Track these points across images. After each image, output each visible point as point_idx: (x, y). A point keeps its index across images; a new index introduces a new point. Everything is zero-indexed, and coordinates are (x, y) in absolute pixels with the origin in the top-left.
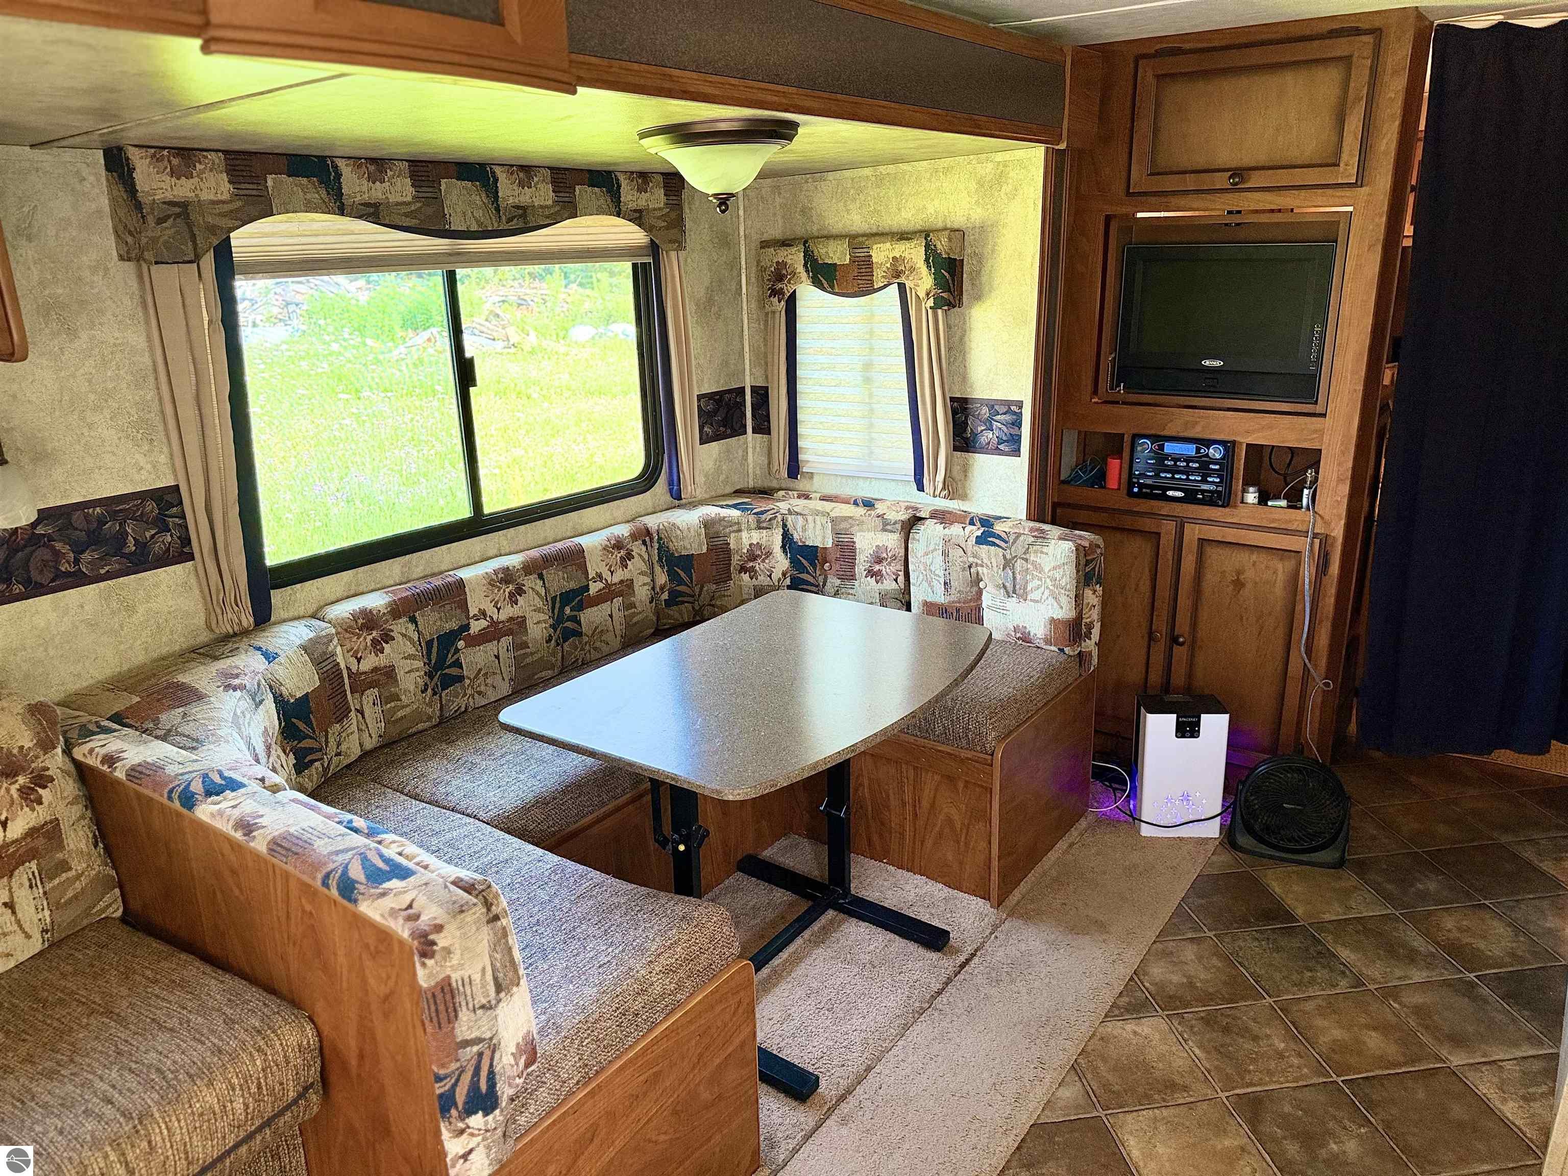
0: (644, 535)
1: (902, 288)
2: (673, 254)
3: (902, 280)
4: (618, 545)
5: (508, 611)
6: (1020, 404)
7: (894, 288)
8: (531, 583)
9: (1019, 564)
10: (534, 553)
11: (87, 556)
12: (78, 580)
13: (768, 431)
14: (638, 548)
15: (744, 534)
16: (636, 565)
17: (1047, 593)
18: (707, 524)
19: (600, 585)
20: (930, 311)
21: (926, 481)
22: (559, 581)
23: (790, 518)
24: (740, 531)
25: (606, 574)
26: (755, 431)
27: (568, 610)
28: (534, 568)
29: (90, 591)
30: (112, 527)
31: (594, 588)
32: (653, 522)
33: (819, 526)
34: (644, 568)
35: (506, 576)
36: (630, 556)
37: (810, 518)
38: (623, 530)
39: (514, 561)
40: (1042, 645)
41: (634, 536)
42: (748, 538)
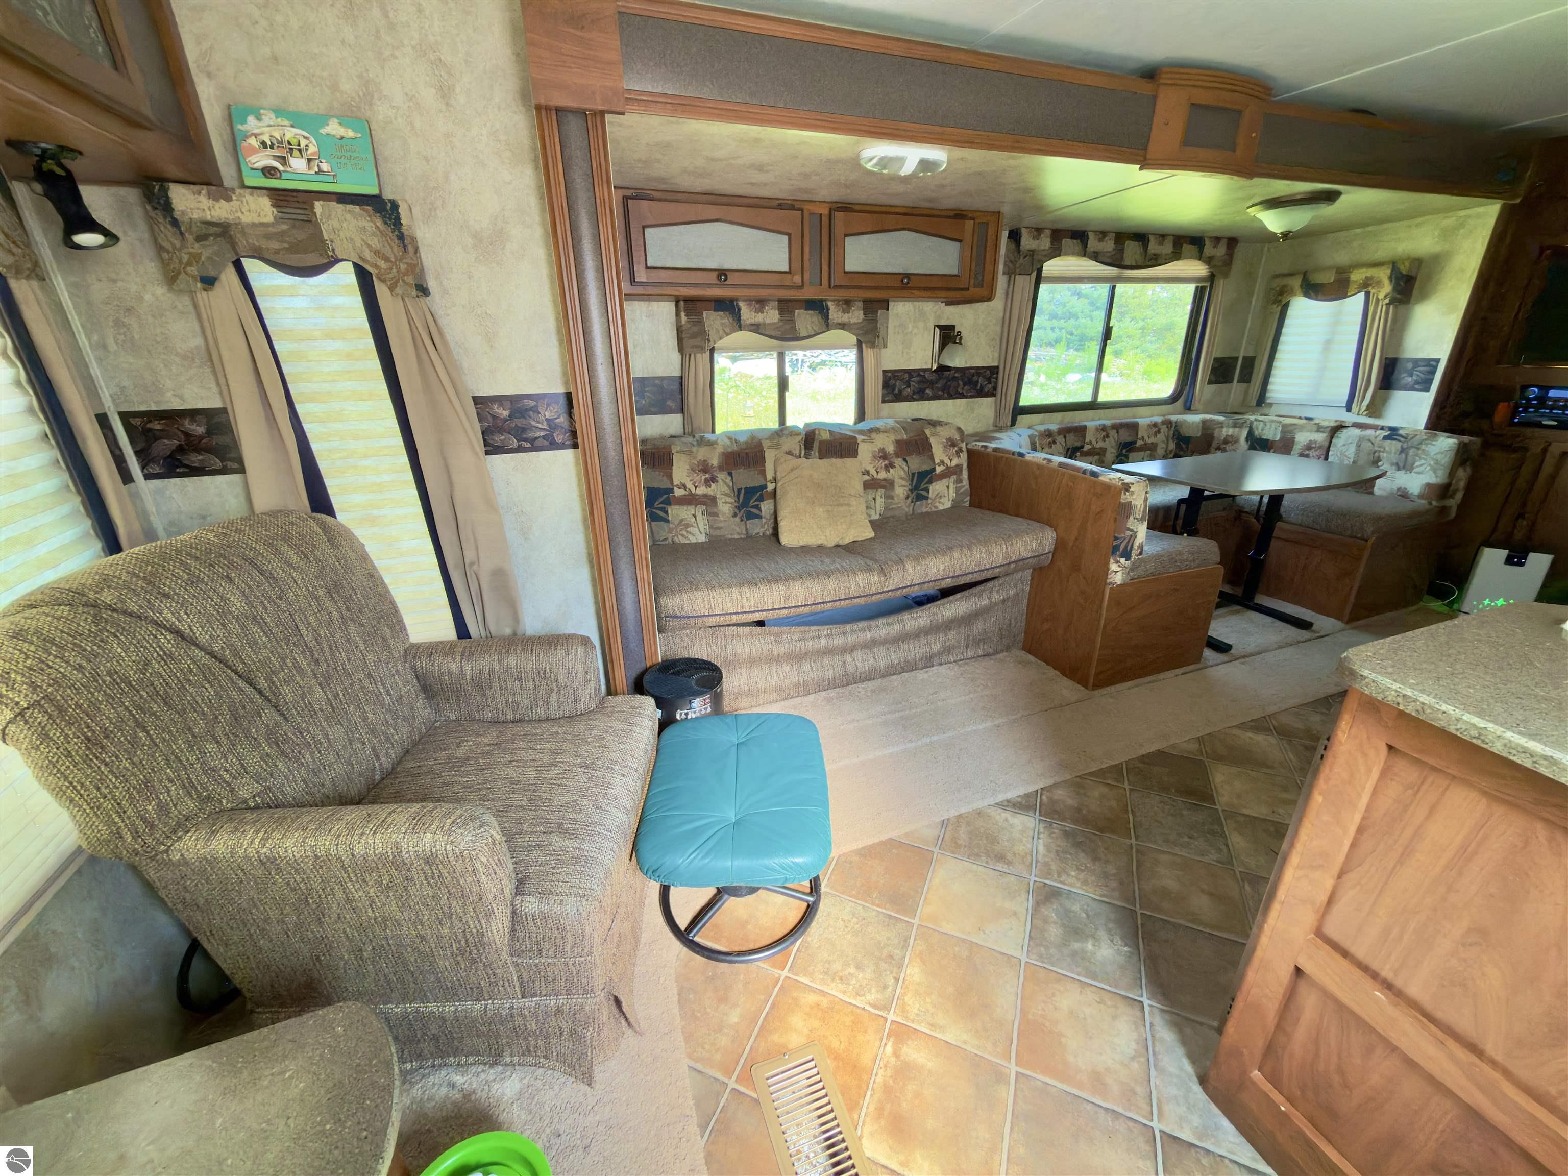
0: (1169, 423)
1: (1368, 295)
2: (1222, 281)
3: (1370, 289)
4: (1155, 425)
5: (1101, 444)
6: (1438, 361)
7: (1362, 296)
8: (1113, 433)
9: (1412, 452)
10: (1118, 421)
11: (966, 388)
12: (962, 396)
13: (1248, 381)
14: (1164, 429)
15: (1224, 430)
16: (1161, 437)
17: (1429, 468)
18: (1204, 422)
19: (1142, 442)
20: (1384, 307)
21: (1354, 406)
22: (1125, 436)
23: (1255, 423)
24: (1222, 427)
25: (1146, 438)
26: (1239, 382)
27: (1124, 451)
28: (1117, 427)
29: (964, 401)
30: (975, 378)
31: (1139, 443)
32: (1174, 418)
33: (1273, 428)
34: (1164, 439)
35: (1103, 428)
36: (1159, 432)
37: (1268, 425)
38: (1159, 419)
39: (1108, 423)
40: (1416, 499)
41: (1163, 423)
42: (1227, 431)
